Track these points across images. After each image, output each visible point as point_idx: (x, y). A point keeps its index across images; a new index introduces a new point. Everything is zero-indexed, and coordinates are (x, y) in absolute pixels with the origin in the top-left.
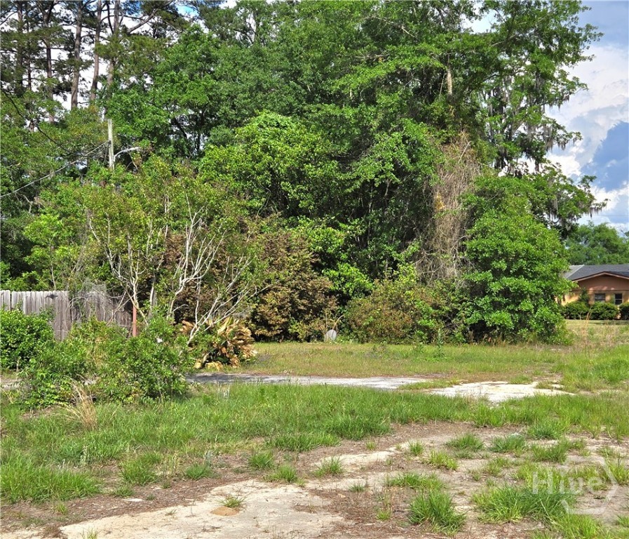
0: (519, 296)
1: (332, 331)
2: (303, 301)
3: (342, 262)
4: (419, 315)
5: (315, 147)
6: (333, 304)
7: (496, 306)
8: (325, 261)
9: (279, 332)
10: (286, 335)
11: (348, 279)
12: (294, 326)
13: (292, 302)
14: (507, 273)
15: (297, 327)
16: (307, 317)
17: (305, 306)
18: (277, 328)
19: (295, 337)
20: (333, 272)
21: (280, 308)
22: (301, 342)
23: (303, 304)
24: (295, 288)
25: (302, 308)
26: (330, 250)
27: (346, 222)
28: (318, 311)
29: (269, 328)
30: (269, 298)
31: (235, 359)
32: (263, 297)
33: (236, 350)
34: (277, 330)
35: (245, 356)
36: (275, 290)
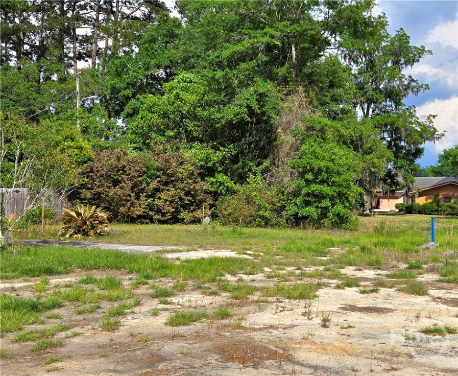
0: (320, 197)
1: (207, 217)
2: (188, 198)
3: (220, 172)
4: (260, 208)
5: (204, 96)
6: (210, 201)
7: (307, 203)
8: (208, 171)
9: (169, 217)
10: (175, 219)
11: (221, 184)
12: (182, 214)
13: (181, 199)
14: (314, 181)
15: (184, 214)
16: (192, 208)
17: (189, 200)
18: (168, 215)
19: (182, 221)
20: (212, 179)
21: (171, 202)
22: (186, 224)
23: (188, 200)
24: (183, 189)
25: (187, 202)
26: (210, 164)
27: (224, 146)
28: (199, 205)
29: (164, 214)
30: (163, 196)
31: (92, 233)
32: (158, 194)
33: (93, 227)
34: (168, 216)
35: (98, 231)
36: (168, 190)
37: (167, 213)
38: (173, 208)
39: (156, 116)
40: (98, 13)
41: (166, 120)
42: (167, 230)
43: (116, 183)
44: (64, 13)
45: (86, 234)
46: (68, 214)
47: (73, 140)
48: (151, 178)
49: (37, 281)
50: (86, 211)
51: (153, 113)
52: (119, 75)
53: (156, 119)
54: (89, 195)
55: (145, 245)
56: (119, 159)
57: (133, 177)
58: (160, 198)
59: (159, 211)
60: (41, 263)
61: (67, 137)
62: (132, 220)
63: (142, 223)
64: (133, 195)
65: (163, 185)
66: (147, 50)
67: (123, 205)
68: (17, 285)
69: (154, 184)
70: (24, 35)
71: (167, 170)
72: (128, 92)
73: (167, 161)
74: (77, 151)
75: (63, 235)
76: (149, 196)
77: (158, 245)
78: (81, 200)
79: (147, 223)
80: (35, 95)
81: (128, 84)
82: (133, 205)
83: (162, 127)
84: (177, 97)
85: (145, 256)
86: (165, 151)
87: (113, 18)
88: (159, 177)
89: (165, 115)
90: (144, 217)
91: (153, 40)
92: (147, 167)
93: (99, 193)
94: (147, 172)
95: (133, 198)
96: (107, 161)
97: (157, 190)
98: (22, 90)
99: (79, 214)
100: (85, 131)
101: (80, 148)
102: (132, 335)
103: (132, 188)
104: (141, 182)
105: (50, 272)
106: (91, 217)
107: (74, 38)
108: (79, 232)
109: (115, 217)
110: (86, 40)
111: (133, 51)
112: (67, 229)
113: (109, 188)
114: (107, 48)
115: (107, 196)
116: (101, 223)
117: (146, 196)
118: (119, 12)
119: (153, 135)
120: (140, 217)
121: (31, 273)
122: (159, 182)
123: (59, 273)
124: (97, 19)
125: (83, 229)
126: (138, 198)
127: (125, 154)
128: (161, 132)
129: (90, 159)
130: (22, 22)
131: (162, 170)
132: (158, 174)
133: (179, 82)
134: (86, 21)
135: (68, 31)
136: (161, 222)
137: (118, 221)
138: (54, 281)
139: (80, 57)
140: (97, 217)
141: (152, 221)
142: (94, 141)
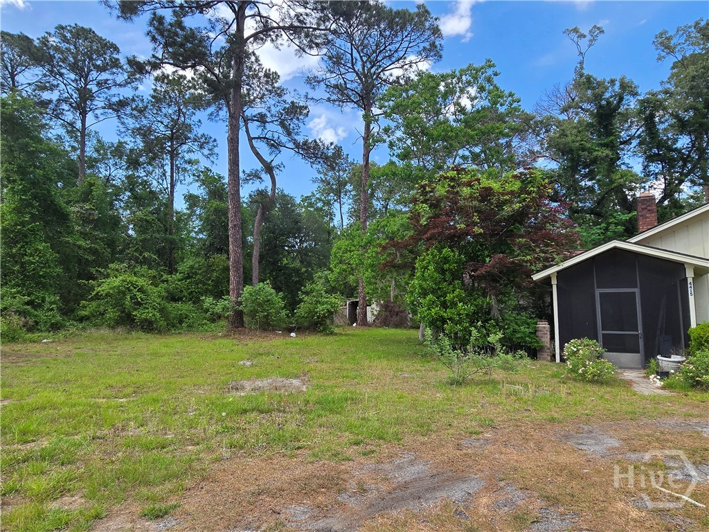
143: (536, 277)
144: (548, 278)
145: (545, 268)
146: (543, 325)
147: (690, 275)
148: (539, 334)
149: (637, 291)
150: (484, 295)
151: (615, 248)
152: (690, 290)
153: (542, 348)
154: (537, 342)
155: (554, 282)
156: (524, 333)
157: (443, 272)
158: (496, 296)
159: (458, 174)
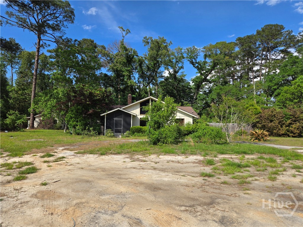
29: (294, 134)
30: (293, 126)
31: (262, 140)
32: (291, 125)
33: (262, 138)
34: (297, 134)
35: (265, 139)
36: (296, 124)
37: (296, 133)
38: (299, 131)
39: (289, 94)
40: (262, 61)
41: (294, 96)
42: (297, 140)
43: (271, 121)
44: (249, 63)
45: (259, 140)
46: (252, 133)
47: (253, 106)
48: (287, 119)
49: (241, 156)
50: (259, 132)
51: (287, 93)
52: (271, 81)
53: (289, 96)
54: (260, 126)
55: (286, 145)
56: (272, 112)
57: (279, 118)
58: (292, 127)
59: (292, 132)
60: (242, 150)
61: (251, 105)
62: (280, 136)
63: (284, 137)
64: (279, 126)
65: (293, 122)
66: (283, 70)
67: (275, 130)
68: (233, 157)
69: (289, 121)
70: (235, 73)
71: (295, 115)
72: (275, 87)
73: (295, 112)
74: (255, 110)
75: (250, 140)
76: (286, 126)
77: (292, 146)
78: (257, 127)
79: (286, 137)
80: (239, 92)
81: (275, 84)
82: (279, 129)
83: (292, 99)
84: (299, 86)
85: (287, 150)
86: (294, 108)
87: (268, 61)
88: (291, 118)
89: (293, 94)
90: (285, 135)
91: (286, 66)
92: (286, 115)
93: (264, 125)
94: (286, 117)
95: (279, 127)
96: (267, 113)
97: (290, 124)
98: (234, 91)
99: (256, 133)
100: (258, 103)
101: (256, 109)
102: (283, 184)
103: (279, 123)
104: (283, 121)
105: (245, 153)
106: (262, 134)
107: (253, 71)
108: (257, 139)
109: (271, 134)
110: (258, 71)
111: (277, 72)
112: (252, 138)
113: (269, 123)
114: (266, 72)
115: (268, 126)
116: (266, 136)
117: (285, 126)
118: (271, 58)
119: (288, 102)
120: (283, 134)
121: (238, 153)
122: (291, 120)
123: (249, 154)
124: (262, 63)
125: (258, 138)
126: (282, 127)
127: (275, 110)
128: (291, 100)
129: (260, 113)
130: (234, 69)
131: (292, 116)
132: (291, 117)
133: (299, 80)
134: (257, 65)
135: (251, 69)
136: (293, 137)
137: (273, 136)
138: (247, 156)
139: (255, 77)
140: (264, 134)
141: (289, 136)
142: (261, 106)
143: (101, 115)
144: (104, 115)
145: (103, 113)
146: (102, 127)
147: (132, 116)
148: (101, 129)
149: (122, 119)
150: (88, 119)
151: (119, 109)
152: (132, 119)
153: (101, 133)
154: (100, 131)
155: (105, 116)
156: (98, 129)
157: (77, 112)
158: (91, 119)
159: (83, 87)
